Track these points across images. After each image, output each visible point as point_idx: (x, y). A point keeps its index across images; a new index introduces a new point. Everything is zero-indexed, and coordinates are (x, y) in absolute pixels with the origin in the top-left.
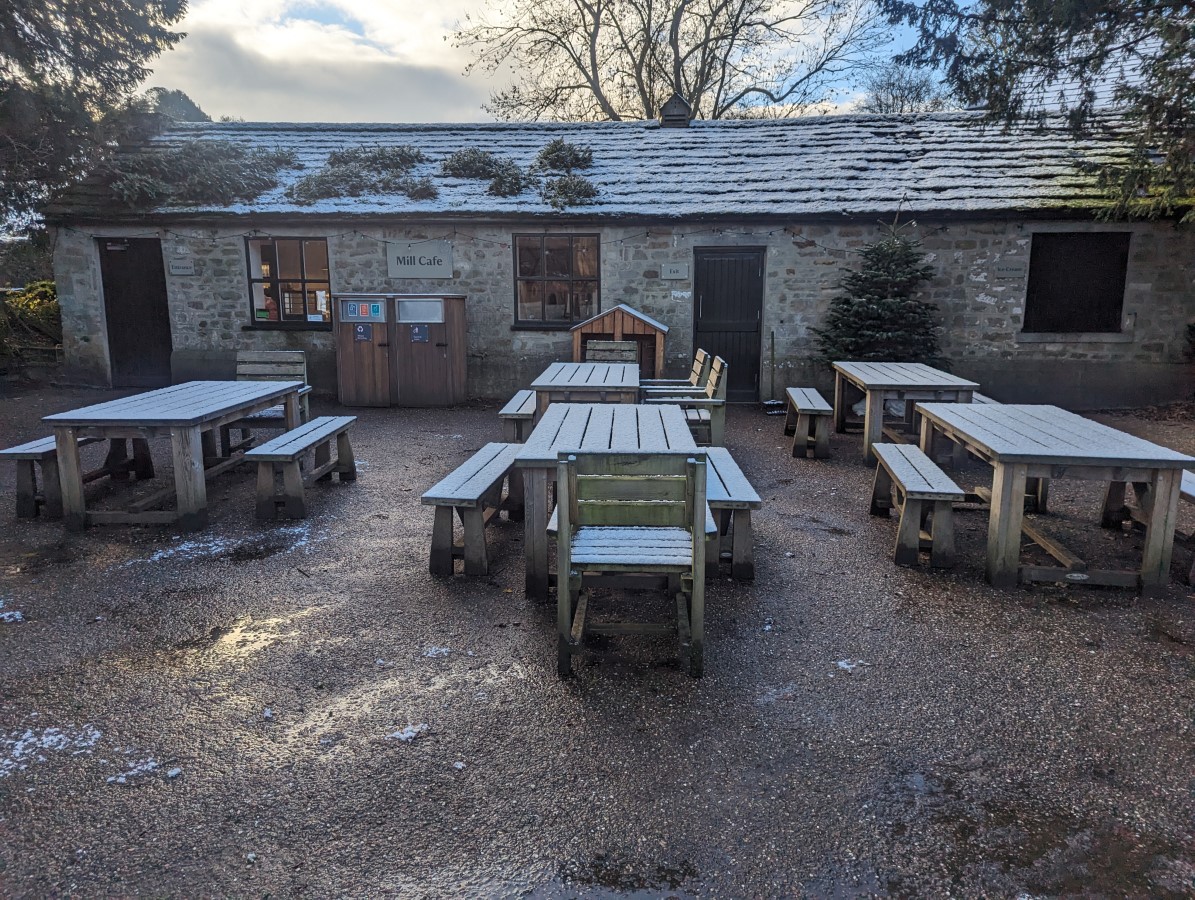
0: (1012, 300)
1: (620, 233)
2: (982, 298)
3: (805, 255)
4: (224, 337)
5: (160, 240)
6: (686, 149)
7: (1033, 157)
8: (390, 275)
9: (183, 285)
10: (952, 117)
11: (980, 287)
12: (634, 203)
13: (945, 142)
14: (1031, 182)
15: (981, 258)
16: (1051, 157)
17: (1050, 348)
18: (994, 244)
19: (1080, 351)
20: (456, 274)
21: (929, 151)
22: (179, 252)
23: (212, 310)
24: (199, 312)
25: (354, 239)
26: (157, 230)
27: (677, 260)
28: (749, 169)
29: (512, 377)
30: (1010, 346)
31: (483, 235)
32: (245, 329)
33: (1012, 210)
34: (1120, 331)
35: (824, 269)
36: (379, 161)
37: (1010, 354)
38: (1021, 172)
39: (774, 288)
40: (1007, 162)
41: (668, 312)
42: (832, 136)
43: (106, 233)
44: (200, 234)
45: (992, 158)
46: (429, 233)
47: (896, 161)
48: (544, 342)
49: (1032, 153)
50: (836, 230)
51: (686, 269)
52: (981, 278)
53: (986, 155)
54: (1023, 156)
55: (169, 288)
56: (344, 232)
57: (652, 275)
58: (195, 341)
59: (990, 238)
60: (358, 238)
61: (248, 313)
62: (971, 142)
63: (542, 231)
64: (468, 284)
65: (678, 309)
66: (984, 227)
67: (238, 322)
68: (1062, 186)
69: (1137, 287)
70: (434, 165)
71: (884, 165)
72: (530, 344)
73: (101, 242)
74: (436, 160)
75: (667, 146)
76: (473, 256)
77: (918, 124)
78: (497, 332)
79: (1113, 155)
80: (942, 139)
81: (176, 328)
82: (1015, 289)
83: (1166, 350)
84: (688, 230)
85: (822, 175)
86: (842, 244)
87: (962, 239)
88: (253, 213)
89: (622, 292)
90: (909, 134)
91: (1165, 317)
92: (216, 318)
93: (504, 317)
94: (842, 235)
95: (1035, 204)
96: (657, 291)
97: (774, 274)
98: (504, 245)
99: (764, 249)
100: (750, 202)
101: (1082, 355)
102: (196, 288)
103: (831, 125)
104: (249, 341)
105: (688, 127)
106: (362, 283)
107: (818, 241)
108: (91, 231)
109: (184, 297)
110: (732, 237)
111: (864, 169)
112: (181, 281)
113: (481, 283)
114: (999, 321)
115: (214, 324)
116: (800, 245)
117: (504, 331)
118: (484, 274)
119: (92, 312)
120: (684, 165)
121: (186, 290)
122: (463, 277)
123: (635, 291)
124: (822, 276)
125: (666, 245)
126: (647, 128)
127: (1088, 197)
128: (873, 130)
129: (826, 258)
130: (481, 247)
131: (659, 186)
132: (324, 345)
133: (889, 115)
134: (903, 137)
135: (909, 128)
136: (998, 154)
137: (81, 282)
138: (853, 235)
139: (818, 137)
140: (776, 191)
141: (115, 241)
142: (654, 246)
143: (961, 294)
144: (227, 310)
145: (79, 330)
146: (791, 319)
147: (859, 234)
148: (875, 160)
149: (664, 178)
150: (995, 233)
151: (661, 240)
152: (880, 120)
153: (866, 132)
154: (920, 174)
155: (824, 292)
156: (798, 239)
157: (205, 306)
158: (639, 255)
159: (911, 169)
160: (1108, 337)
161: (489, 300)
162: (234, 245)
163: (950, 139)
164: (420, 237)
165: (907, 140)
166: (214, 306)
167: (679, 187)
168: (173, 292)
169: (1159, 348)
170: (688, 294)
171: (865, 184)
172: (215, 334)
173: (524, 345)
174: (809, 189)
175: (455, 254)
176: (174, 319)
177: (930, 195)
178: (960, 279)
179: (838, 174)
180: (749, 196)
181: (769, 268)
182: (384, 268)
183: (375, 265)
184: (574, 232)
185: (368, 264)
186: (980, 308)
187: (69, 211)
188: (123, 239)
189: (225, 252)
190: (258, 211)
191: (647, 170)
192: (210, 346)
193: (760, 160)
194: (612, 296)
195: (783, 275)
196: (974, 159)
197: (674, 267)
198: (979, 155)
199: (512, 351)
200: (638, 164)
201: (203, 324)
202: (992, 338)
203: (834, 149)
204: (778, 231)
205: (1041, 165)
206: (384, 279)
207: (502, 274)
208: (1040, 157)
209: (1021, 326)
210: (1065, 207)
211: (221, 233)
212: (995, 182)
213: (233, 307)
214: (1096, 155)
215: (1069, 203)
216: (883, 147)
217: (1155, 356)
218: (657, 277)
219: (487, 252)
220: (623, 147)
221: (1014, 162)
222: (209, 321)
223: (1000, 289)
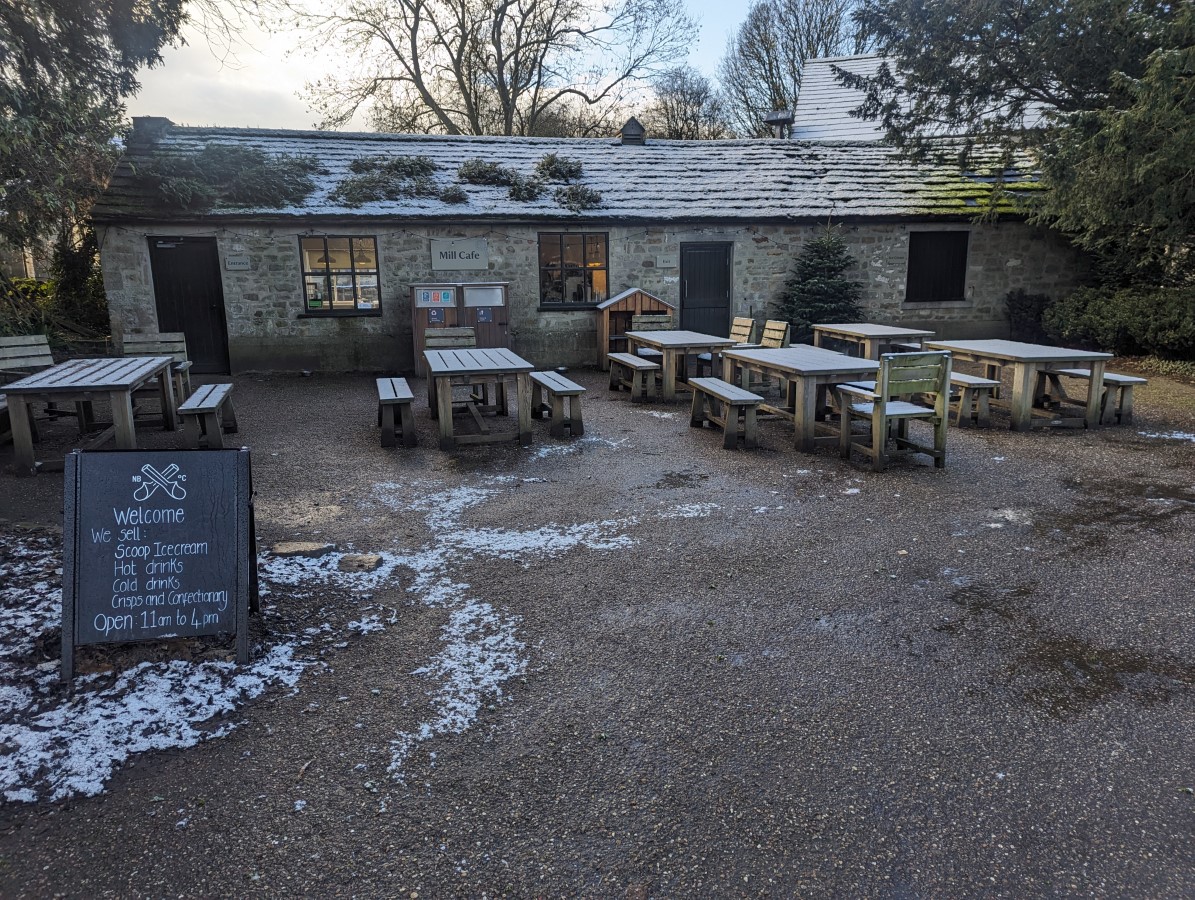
0: (898, 280)
1: (624, 232)
2: (879, 278)
3: (761, 248)
4: (279, 325)
5: (215, 238)
6: (652, 164)
7: (899, 177)
8: (434, 268)
9: (239, 279)
10: (835, 144)
11: (878, 271)
12: (633, 208)
13: (837, 164)
14: (904, 195)
15: (879, 250)
16: (910, 176)
17: (922, 313)
18: (887, 239)
19: (940, 315)
20: (491, 266)
21: (829, 170)
22: (234, 250)
23: (267, 301)
24: (254, 303)
25: (400, 237)
26: (213, 229)
27: (667, 253)
28: (706, 181)
29: (541, 349)
30: (898, 312)
31: (513, 233)
32: (300, 317)
33: (898, 215)
34: (964, 300)
35: (774, 258)
36: (401, 168)
37: (898, 318)
38: (895, 188)
39: (740, 273)
40: (883, 180)
41: (662, 294)
42: (758, 156)
43: (158, 232)
44: (257, 233)
45: (872, 177)
46: (468, 232)
47: (809, 177)
48: (565, 320)
49: (897, 174)
50: (782, 230)
51: (674, 260)
52: (878, 265)
53: (867, 174)
54: (892, 175)
55: (225, 282)
56: (392, 231)
57: (649, 264)
58: (251, 329)
59: (884, 235)
60: (404, 237)
61: (302, 303)
62: (855, 164)
63: (561, 230)
64: (500, 274)
65: (669, 292)
66: (880, 227)
67: (292, 312)
68: (924, 198)
69: (974, 269)
70: (448, 172)
71: (802, 180)
72: (553, 322)
73: (152, 241)
74: (447, 169)
75: (636, 160)
76: (505, 251)
77: (813, 148)
78: (526, 313)
79: (948, 176)
80: (835, 161)
81: (231, 318)
82: (900, 272)
83: (992, 311)
84: (676, 229)
85: (762, 187)
86: (786, 239)
87: (866, 236)
88: (309, 214)
89: (626, 278)
90: (811, 156)
91: (991, 289)
92: (272, 308)
93: (531, 300)
94: (786, 233)
95: (912, 211)
96: (652, 277)
97: (739, 263)
98: (530, 242)
99: (731, 244)
100: (719, 208)
101: (943, 317)
102: (251, 282)
103: (753, 147)
104: (304, 328)
105: (644, 145)
106: (408, 274)
107: (770, 237)
108: (144, 231)
109: (239, 290)
110: (709, 235)
111: (790, 183)
112: (236, 275)
113: (512, 273)
114: (891, 295)
115: (270, 313)
116: (757, 241)
117: (532, 313)
118: (515, 266)
119: (144, 306)
120: (656, 177)
121: (242, 283)
122: (496, 268)
123: (637, 277)
124: (773, 263)
125: (659, 240)
126: (612, 145)
127: (942, 206)
128: (783, 152)
129: (775, 250)
130: (511, 244)
131: (645, 194)
132: (374, 329)
133: (792, 141)
134: (807, 159)
135: (809, 152)
136: (875, 174)
137: (131, 278)
138: (794, 233)
139: (748, 157)
140: (734, 199)
141: (166, 239)
142: (650, 241)
143: (866, 276)
144: (282, 301)
145: (130, 323)
146: (751, 296)
147: (798, 232)
148: (795, 176)
149: (645, 187)
150: (887, 232)
151: (655, 237)
152: (786, 144)
153: (780, 154)
154: (829, 188)
155: (774, 276)
156: (757, 236)
157: (261, 298)
158: (639, 249)
159: (822, 184)
160: (957, 304)
161: (518, 287)
162: (289, 243)
163: (840, 161)
164: (460, 235)
165: (811, 161)
166: (269, 298)
167: (660, 195)
168: (228, 286)
169: (987, 311)
170: (676, 279)
171: (794, 195)
172: (270, 322)
173: (548, 323)
174: (758, 198)
175: (490, 249)
176: (230, 309)
177: (840, 204)
178: (865, 265)
179: (774, 186)
180: (716, 204)
181: (736, 258)
182: (428, 261)
183: (420, 259)
184: (588, 231)
185: (413, 258)
186: (878, 285)
187: (120, 212)
188: (179, 237)
189: (281, 249)
190: (314, 213)
191: (629, 180)
192: (266, 333)
193: (710, 174)
194: (618, 282)
195: (745, 263)
196: (861, 177)
197: (666, 258)
198: (863, 174)
199: (538, 329)
200: (620, 175)
201: (259, 314)
202: (886, 307)
203: (762, 166)
204: (741, 230)
205: (905, 183)
206: (428, 271)
207: (530, 265)
208: (903, 177)
209: (904, 297)
210: (930, 214)
211: (277, 232)
212: (880, 195)
213: (288, 298)
214: (938, 176)
215: (932, 211)
216: (797, 166)
217: (985, 316)
218: (652, 266)
219: (516, 247)
220: (601, 161)
221: (888, 180)
222: (264, 310)
223: (891, 272)
